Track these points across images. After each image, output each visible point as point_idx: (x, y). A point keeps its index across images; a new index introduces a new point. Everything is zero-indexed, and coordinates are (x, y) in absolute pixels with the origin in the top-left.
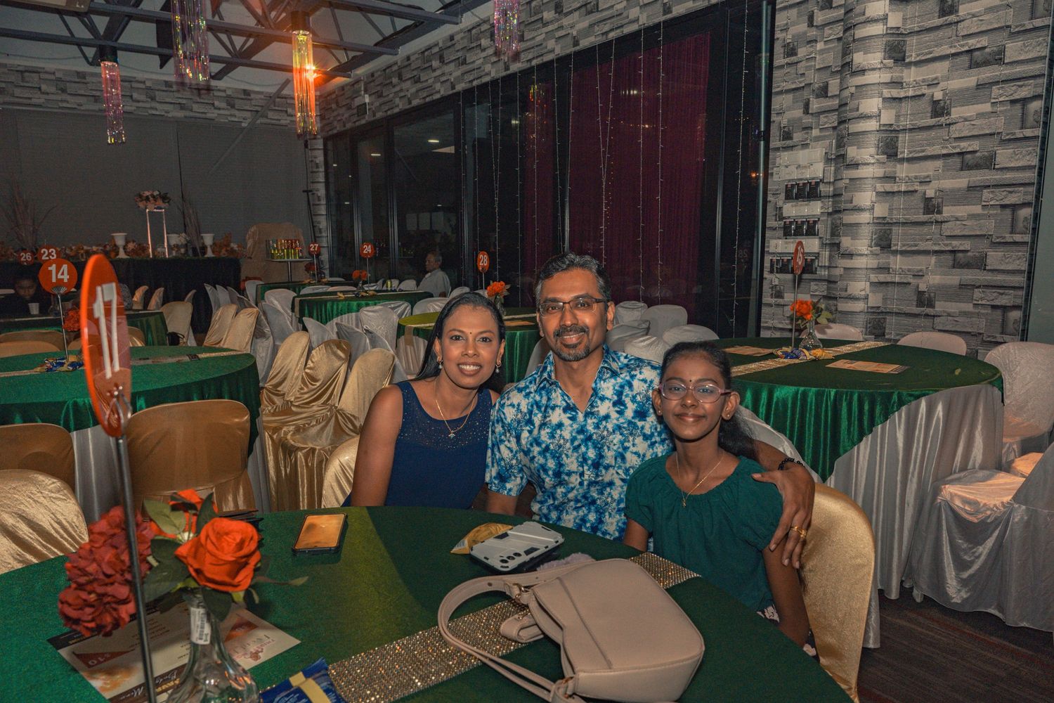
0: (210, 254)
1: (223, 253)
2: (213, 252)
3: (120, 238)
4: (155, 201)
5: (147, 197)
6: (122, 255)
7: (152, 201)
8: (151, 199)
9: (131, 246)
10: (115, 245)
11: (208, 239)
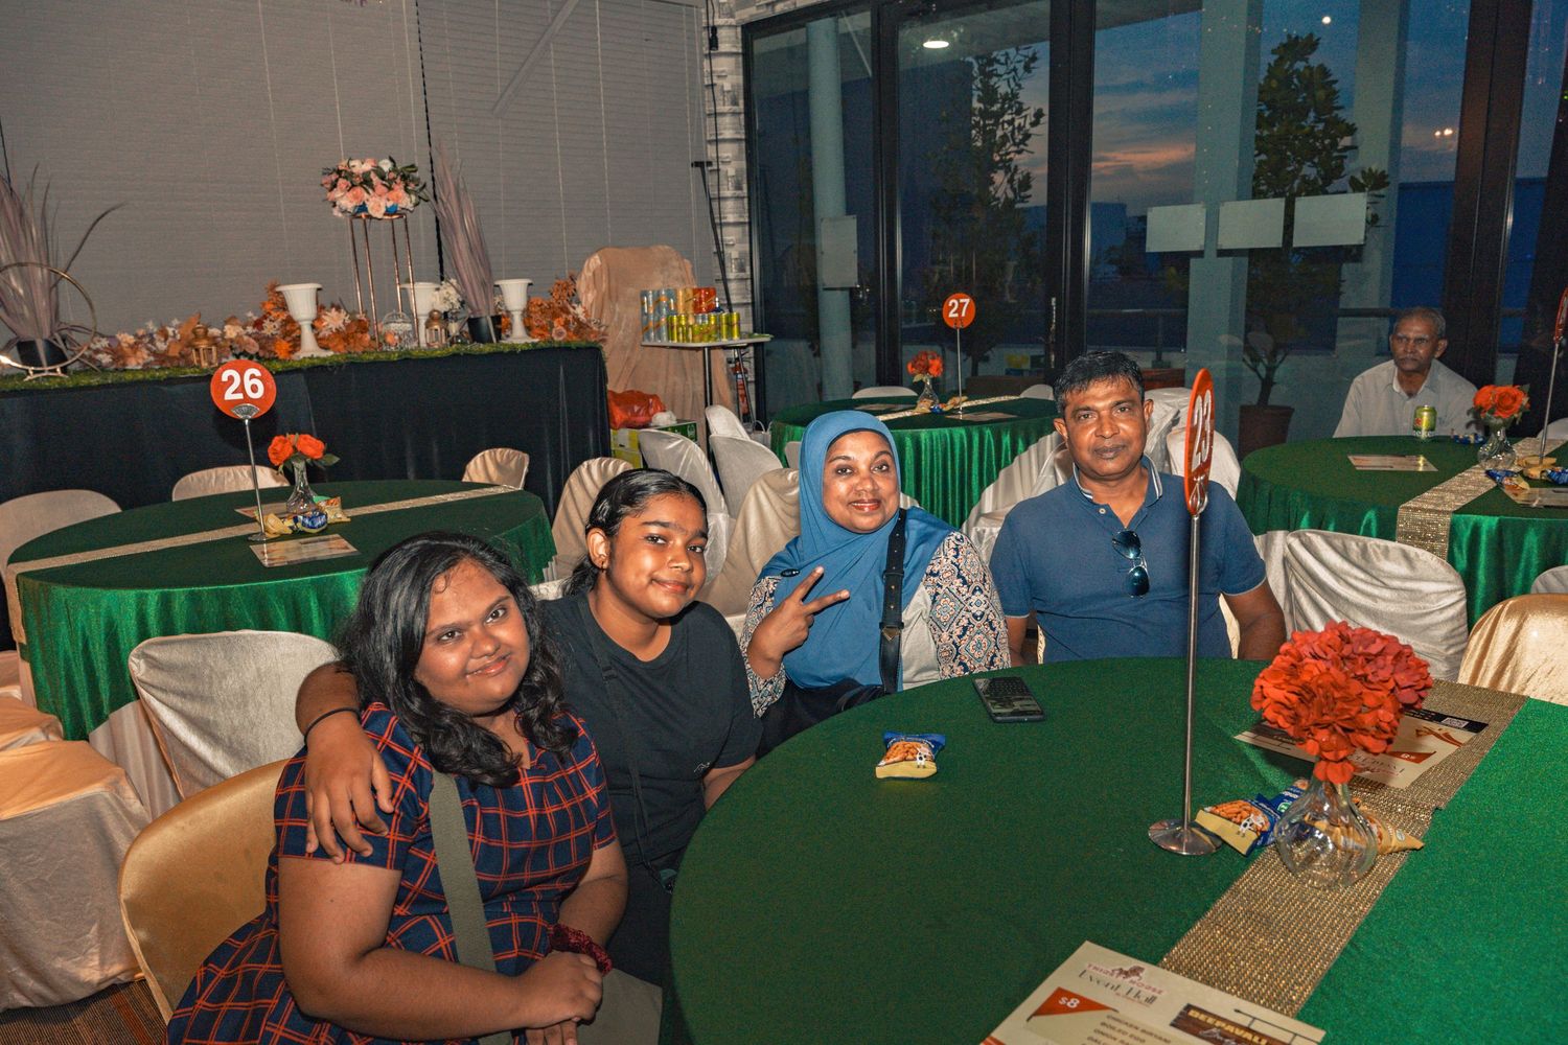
0: (518, 336)
1: (559, 334)
2: (528, 329)
3: (301, 300)
4: (390, 189)
5: (366, 174)
6: (309, 348)
7: (380, 189)
8: (375, 179)
9: (334, 320)
10: (290, 321)
11: (514, 294)
